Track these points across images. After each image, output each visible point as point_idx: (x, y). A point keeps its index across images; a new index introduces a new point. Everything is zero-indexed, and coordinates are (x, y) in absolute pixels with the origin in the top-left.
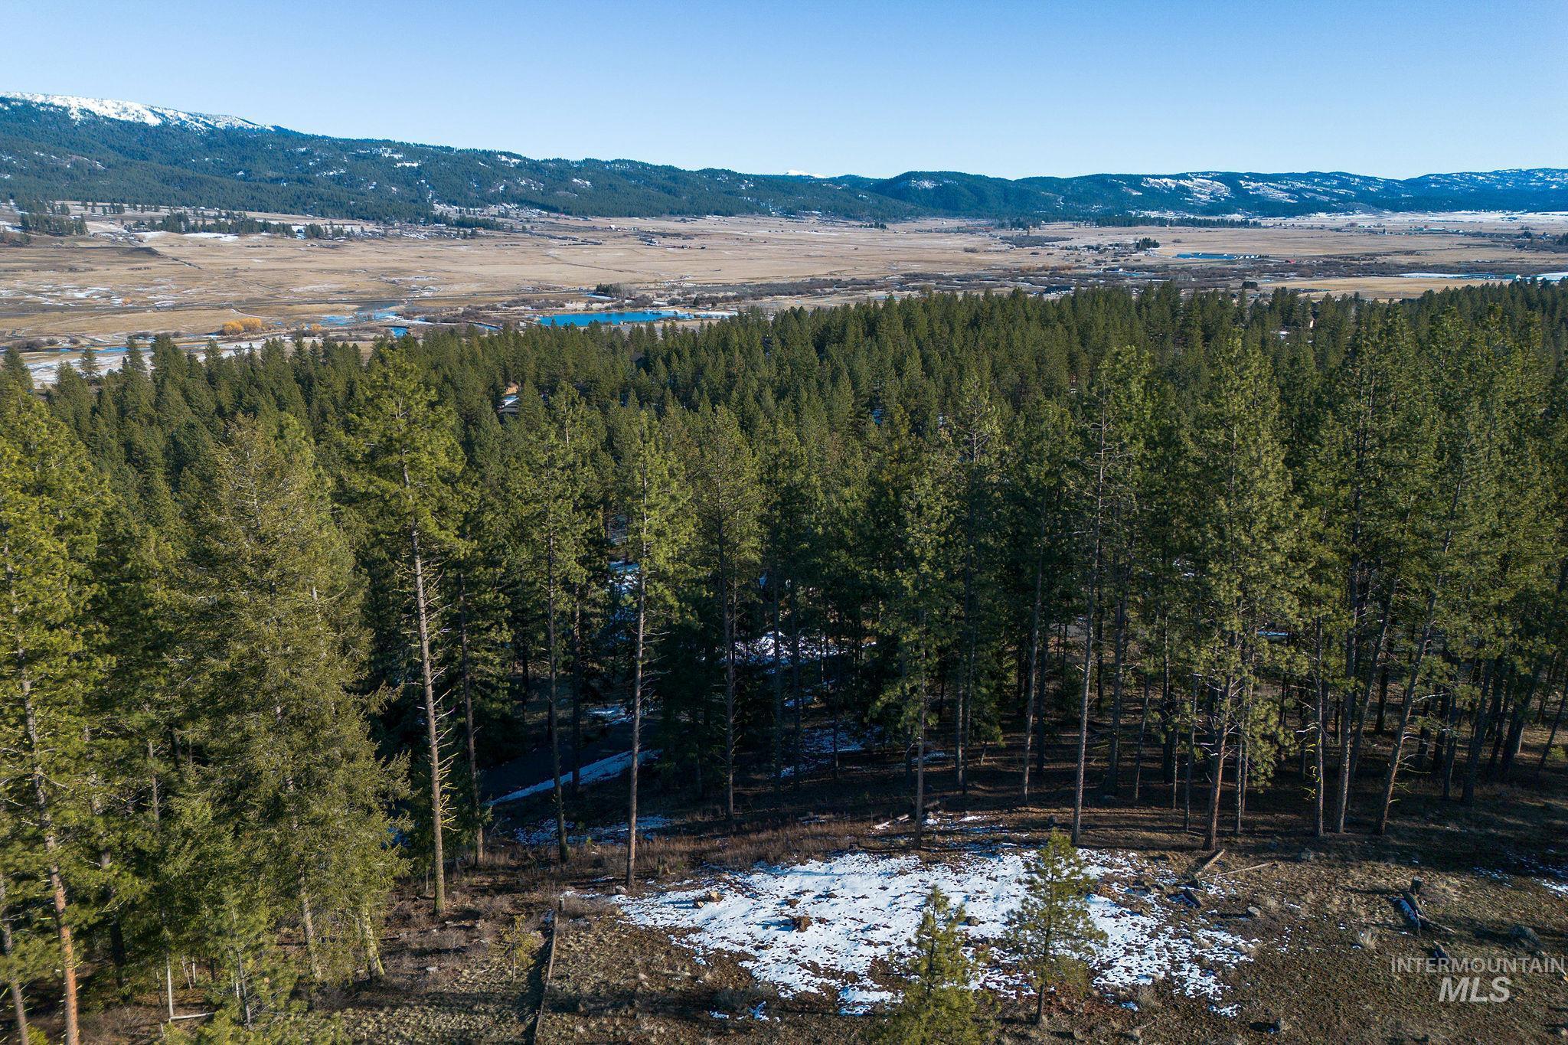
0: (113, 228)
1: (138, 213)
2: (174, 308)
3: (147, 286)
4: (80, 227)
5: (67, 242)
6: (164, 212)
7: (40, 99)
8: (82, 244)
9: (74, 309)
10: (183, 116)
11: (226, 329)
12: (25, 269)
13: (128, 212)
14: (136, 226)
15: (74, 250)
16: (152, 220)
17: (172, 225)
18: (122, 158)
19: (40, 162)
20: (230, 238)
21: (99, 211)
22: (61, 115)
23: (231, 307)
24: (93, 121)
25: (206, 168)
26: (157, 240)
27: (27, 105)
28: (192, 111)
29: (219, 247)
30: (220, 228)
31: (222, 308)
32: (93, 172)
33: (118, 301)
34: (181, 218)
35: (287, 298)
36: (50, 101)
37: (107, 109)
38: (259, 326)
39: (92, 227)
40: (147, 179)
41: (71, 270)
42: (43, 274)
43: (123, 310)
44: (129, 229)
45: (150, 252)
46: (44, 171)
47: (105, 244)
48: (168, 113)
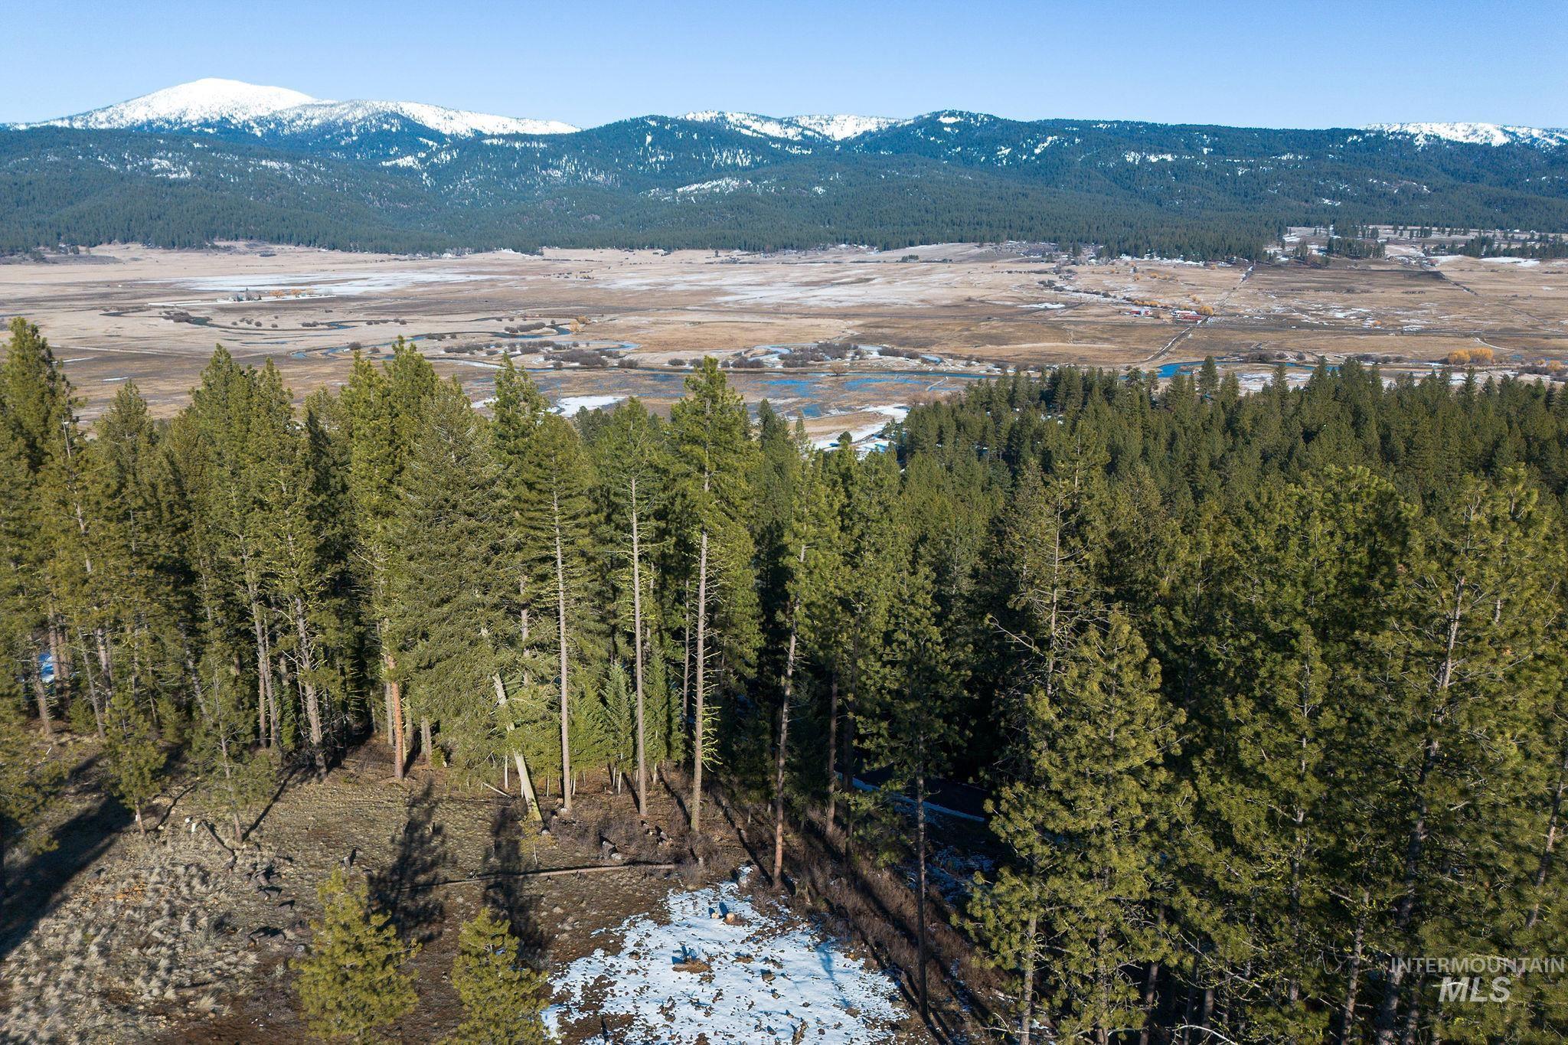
0: (1412, 251)
1: (1445, 237)
2: (1418, 333)
3: (1409, 309)
4: (1379, 251)
5: (1361, 264)
6: (1473, 235)
7: (1396, 128)
8: (1374, 267)
9: (1325, 327)
10: (1535, 133)
11: (1451, 359)
12: (1308, 289)
13: (1435, 236)
14: (1436, 249)
15: (1365, 272)
16: (1454, 243)
17: (1471, 250)
18: (1451, 181)
19: (1370, 189)
20: (1530, 263)
21: (1406, 234)
22: (1405, 142)
23: (1477, 335)
24: (1436, 144)
25: (1539, 188)
26: (1448, 264)
27: (1380, 133)
28: (1549, 126)
29: (1512, 272)
30: (1523, 253)
31: (1467, 336)
32: (1418, 196)
33: (1369, 322)
34: (1484, 241)
35: (1549, 330)
36: (1404, 129)
37: (1457, 132)
38: (1490, 358)
39: (1391, 251)
40: (1469, 202)
41: (1349, 291)
42: (1322, 294)
43: (1369, 332)
44: (1427, 253)
45: (1437, 276)
46: (1372, 197)
47: (1395, 267)
48: (1520, 132)
